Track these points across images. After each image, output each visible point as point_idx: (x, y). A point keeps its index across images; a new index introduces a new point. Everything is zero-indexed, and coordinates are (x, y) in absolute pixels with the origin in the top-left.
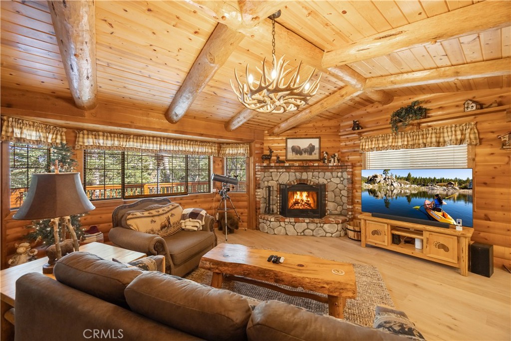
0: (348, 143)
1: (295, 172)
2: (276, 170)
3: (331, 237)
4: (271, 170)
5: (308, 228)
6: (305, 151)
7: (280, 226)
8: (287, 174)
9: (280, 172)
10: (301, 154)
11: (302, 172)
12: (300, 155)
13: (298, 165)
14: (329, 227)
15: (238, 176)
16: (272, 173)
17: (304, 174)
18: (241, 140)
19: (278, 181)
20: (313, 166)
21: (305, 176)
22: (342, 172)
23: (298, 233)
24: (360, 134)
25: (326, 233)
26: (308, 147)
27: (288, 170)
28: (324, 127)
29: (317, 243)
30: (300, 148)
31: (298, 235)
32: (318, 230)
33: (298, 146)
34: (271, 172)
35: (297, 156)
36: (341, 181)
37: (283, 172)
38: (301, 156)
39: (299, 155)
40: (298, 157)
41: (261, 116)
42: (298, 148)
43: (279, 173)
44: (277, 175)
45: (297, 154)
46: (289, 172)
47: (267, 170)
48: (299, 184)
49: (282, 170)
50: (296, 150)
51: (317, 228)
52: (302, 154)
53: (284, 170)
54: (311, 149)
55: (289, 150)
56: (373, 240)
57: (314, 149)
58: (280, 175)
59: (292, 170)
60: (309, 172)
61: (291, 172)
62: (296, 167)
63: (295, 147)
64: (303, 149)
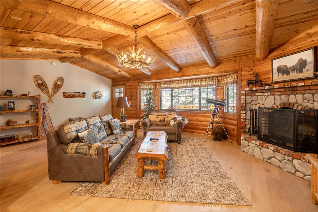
1: (280, 95)
2: (261, 94)
4: (257, 94)
5: (274, 157)
6: (294, 69)
7: (249, 146)
8: (272, 97)
9: (265, 96)
11: (289, 95)
12: (287, 75)
13: (278, 87)
15: (225, 100)
16: (258, 97)
17: (292, 96)
19: (264, 104)
21: (292, 99)
23: (264, 158)
25: (297, 171)
26: (297, 63)
27: (273, 93)
30: (286, 67)
31: (264, 160)
32: (286, 163)
33: (284, 66)
34: (257, 96)
37: (268, 96)
38: (289, 76)
39: (285, 75)
40: (285, 77)
42: (285, 68)
43: (263, 97)
44: (262, 99)
46: (274, 95)
47: (253, 94)
48: (283, 108)
49: (266, 94)
50: (283, 70)
52: (289, 74)
53: (269, 93)
55: (275, 71)
57: (306, 64)
58: (266, 99)
59: (276, 93)
60: (297, 94)
61: (276, 95)
62: (280, 89)
63: (281, 67)
64: (290, 68)
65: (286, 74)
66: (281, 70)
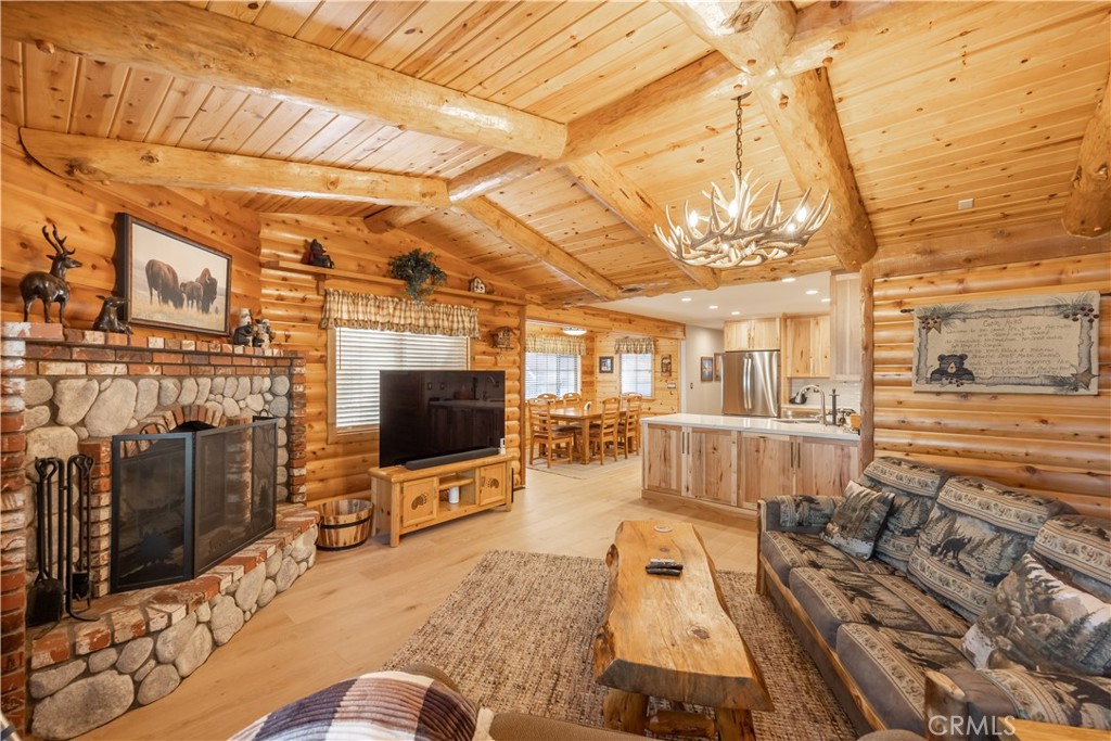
0: (285, 293)
1: (158, 378)
2: (80, 369)
3: (308, 568)
4: (56, 369)
6: (191, 293)
8: (130, 385)
9: (101, 378)
10: (178, 303)
11: (181, 378)
12: (176, 306)
16: (62, 383)
17: (189, 383)
19: (82, 423)
20: (233, 355)
22: (272, 376)
24: (320, 277)
26: (199, 280)
27: (136, 369)
30: (175, 276)
33: (170, 269)
34: (55, 379)
35: (165, 307)
36: (266, 402)
37: (114, 377)
38: (179, 311)
39: (171, 303)
40: (171, 313)
42: (170, 276)
43: (95, 384)
44: (82, 393)
45: (165, 300)
46: (136, 378)
49: (109, 369)
50: (163, 283)
52: (181, 305)
53: (121, 368)
56: (415, 519)
57: (215, 293)
58: (100, 392)
59: (150, 368)
60: (203, 376)
61: (150, 376)
62: (173, 356)
63: (160, 268)
64: (184, 285)
65: (173, 300)
66: (160, 281)
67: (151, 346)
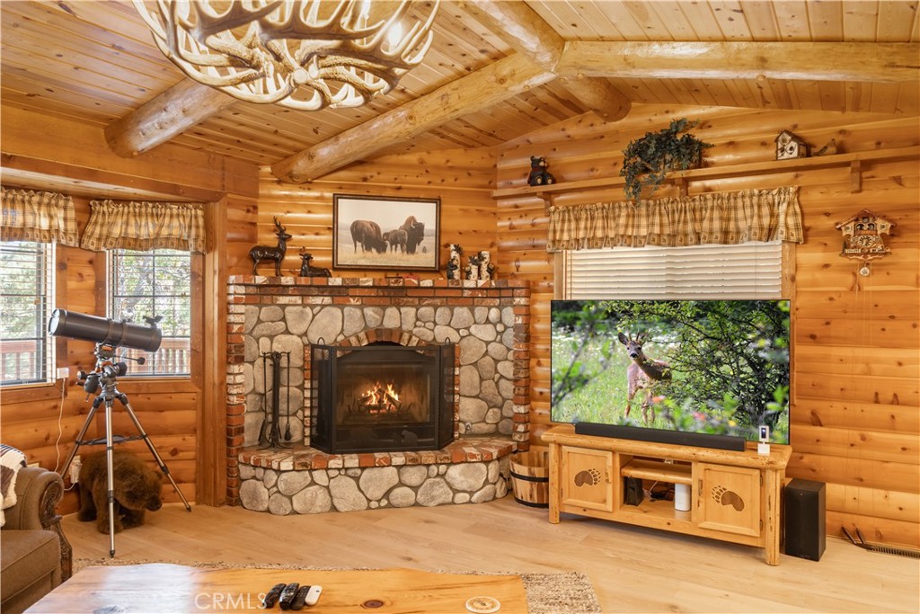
0: (517, 222)
1: (361, 307)
2: (298, 300)
3: (470, 502)
4: (283, 300)
5: (401, 484)
6: (394, 239)
7: (313, 483)
8: (337, 311)
9: (312, 306)
10: (381, 248)
11: (384, 307)
12: (379, 251)
13: (370, 284)
14: (462, 473)
15: (158, 318)
16: (288, 309)
17: (392, 312)
18: (174, 189)
19: (305, 334)
20: (418, 287)
21: (392, 318)
22: (500, 307)
23: (369, 501)
24: (548, 196)
25: (456, 491)
26: (404, 227)
27: (340, 300)
28: (451, 168)
29: (427, 525)
30: (377, 229)
31: (369, 508)
32: (432, 485)
33: (372, 224)
34: (283, 306)
35: (368, 254)
36: (498, 333)
37: (323, 306)
38: (383, 255)
39: (374, 250)
40: (372, 258)
41: (246, 114)
42: (373, 230)
43: (308, 310)
44: (302, 315)
45: (368, 248)
46: (341, 307)
47: (267, 299)
49: (318, 300)
50: (367, 236)
51: (429, 481)
52: (384, 250)
53: (328, 300)
54: (412, 235)
55: (345, 234)
56: (579, 501)
57: (423, 235)
58: (314, 316)
59: (351, 300)
60: (405, 305)
61: (350, 305)
62: (366, 290)
63: (363, 225)
64: (387, 234)
65: (375, 247)
66: (363, 235)
67: (330, 284)
